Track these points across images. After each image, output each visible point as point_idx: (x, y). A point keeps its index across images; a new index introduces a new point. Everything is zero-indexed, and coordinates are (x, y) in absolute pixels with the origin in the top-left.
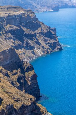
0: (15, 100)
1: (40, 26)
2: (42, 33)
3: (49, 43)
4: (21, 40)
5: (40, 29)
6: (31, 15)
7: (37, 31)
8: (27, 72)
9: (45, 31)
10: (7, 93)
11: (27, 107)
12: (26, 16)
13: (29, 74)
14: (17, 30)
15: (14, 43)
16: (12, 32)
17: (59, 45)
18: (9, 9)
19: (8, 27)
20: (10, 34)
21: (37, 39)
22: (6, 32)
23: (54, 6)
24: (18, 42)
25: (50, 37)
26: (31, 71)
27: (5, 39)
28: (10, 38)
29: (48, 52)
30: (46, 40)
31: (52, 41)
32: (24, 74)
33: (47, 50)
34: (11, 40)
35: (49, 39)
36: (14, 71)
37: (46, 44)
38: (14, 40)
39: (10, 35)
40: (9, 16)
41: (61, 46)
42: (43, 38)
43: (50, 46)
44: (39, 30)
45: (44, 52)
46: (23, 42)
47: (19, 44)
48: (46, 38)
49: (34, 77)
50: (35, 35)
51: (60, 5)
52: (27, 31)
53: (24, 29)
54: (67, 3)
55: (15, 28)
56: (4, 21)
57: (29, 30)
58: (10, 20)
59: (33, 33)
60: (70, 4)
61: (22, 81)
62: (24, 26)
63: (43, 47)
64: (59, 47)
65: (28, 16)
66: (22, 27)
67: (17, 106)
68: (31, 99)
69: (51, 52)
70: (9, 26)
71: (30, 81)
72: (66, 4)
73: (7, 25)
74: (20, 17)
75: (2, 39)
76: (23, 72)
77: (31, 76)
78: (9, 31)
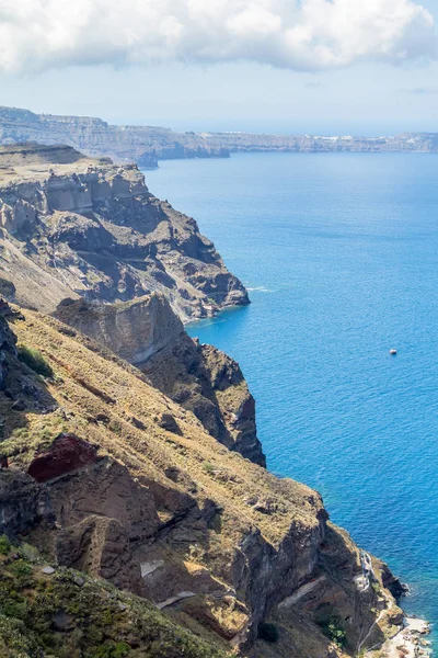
0: (261, 509)
1: (164, 217)
2: (172, 243)
3: (201, 280)
4: (102, 266)
5: (163, 225)
6: (130, 176)
7: (152, 237)
8: (223, 390)
9: (185, 235)
11: (309, 532)
12: (109, 178)
13: (230, 399)
14: (91, 229)
15: (86, 282)
16: (72, 238)
17: (239, 286)
18: (29, 157)
19: (55, 221)
20: (64, 245)
21: (160, 266)
22: (51, 239)
24: (96, 277)
25: (199, 257)
26: (236, 385)
27: (52, 265)
28: (67, 262)
29: (204, 312)
30: (189, 269)
31: (211, 272)
32: (212, 396)
33: (200, 305)
34: (72, 269)
35: (198, 263)
37: (190, 281)
38: (84, 270)
39: (64, 250)
40: (53, 177)
41: (243, 289)
42: (180, 261)
43: (206, 290)
44: (161, 232)
45: (189, 313)
46: (115, 275)
47: (101, 284)
48: (189, 260)
49: (248, 408)
50: (151, 250)
51: (159, 148)
52: (122, 234)
53: (109, 226)
54: (181, 141)
55: (83, 222)
56: (40, 196)
57: (129, 230)
58: (59, 192)
59: (143, 243)
60: (191, 146)
62: (107, 217)
63: (184, 294)
64: (239, 293)
65: (119, 178)
66: (102, 222)
68: (311, 500)
69: (215, 310)
70: (58, 215)
71: (234, 424)
72: (177, 144)
73: (51, 212)
74: (91, 181)
75: (39, 264)
76: (208, 391)
77: (236, 405)
78: (63, 236)
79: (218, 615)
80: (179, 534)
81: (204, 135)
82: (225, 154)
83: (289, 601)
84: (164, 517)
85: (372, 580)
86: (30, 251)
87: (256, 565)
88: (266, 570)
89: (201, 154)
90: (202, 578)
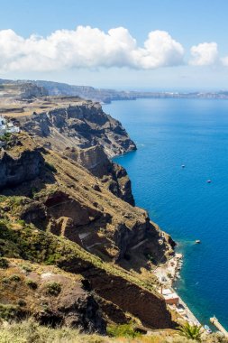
0: (126, 217)
1: (108, 120)
2: (111, 129)
3: (120, 141)
4: (86, 137)
5: (108, 123)
6: (96, 106)
7: (104, 127)
8: (120, 178)
9: (115, 126)
10: (114, 207)
11: (142, 225)
12: (89, 106)
13: (122, 181)
14: (82, 124)
15: (80, 142)
16: (76, 127)
17: (133, 143)
19: (70, 121)
21: (106, 136)
22: (69, 127)
23: (105, 98)
24: (84, 140)
25: (120, 134)
26: (124, 176)
27: (69, 136)
28: (74, 135)
29: (121, 152)
30: (116, 138)
31: (124, 139)
32: (116, 180)
33: (119, 150)
34: (76, 137)
35: (119, 136)
36: (105, 177)
37: (117, 142)
38: (80, 138)
39: (73, 131)
40: (70, 107)
42: (113, 135)
43: (122, 145)
44: (107, 125)
45: (116, 153)
46: (90, 140)
47: (85, 143)
48: (116, 135)
49: (129, 184)
50: (103, 131)
51: (111, 96)
52: (93, 126)
53: (89, 123)
54: (119, 94)
55: (80, 122)
56: (65, 113)
57: (96, 124)
58: (72, 112)
59: (101, 129)
60: (123, 96)
61: (115, 190)
62: (88, 120)
63: (114, 146)
64: (133, 146)
65: (93, 107)
66: (87, 122)
67: (130, 224)
68: (144, 214)
69: (124, 152)
70: (71, 119)
73: (69, 118)
74: (83, 108)
75: (65, 136)
76: (115, 178)
77: (124, 183)
78: (73, 127)
79: (108, 250)
80: (96, 224)
81: (128, 92)
82: (134, 99)
83: (135, 247)
84: (91, 218)
85: (164, 240)
86: (61, 131)
87: (123, 235)
88: (127, 237)
89: (126, 99)
90: (104, 238)
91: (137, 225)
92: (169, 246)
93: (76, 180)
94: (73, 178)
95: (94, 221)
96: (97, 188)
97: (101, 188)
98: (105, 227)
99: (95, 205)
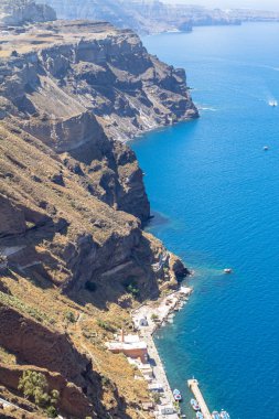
0: (97, 225)
1: (151, 65)
2: (154, 81)
3: (170, 103)
4: (109, 94)
5: (150, 71)
6: (131, 41)
7: (143, 76)
8: (123, 165)
9: (162, 76)
10: (79, 209)
11: (121, 239)
12: (119, 42)
13: (127, 170)
14: (100, 73)
15: (94, 103)
16: (89, 77)
17: (193, 107)
18: (82, 28)
19: (79, 67)
20: (84, 82)
21: (144, 94)
22: (76, 78)
23: (182, 21)
24: (101, 100)
25: (173, 90)
26: (131, 163)
27: (75, 92)
28: (84, 92)
29: (167, 122)
30: (163, 97)
31: (178, 98)
32: (115, 169)
33: (166, 118)
34: (88, 95)
35: (169, 93)
36: (94, 163)
37: (163, 104)
38: (94, 96)
39: (84, 84)
40: (82, 42)
41: (195, 109)
42: (158, 92)
44: (149, 74)
45: (158, 122)
46: (113, 100)
47: (104, 104)
48: (163, 91)
49: (137, 176)
50: (139, 84)
52: (121, 75)
53: (115, 70)
55: (96, 68)
56: (72, 54)
57: (126, 73)
58: (85, 51)
59: (135, 80)
60: (217, 18)
61: (111, 184)
62: (115, 65)
63: (157, 111)
64: (192, 111)
65: (125, 42)
66: (111, 68)
67: (101, 236)
68: (131, 223)
69: (174, 121)
70: (82, 64)
71: (127, 184)
72: (208, 16)
73: (78, 62)
74: (107, 44)
75: (67, 92)
77: (129, 173)
78: (83, 76)
79: (52, 274)
80: (38, 234)
81: (227, 11)
82: (238, 23)
83: (109, 273)
84: (30, 225)
86: (62, 84)
87: (86, 253)
88: (93, 256)
90: (46, 255)
91: (114, 239)
92: (172, 274)
93: (22, 167)
94: (16, 163)
95: (33, 228)
96: (59, 180)
97: (66, 180)
98: (51, 238)
99: (43, 205)
